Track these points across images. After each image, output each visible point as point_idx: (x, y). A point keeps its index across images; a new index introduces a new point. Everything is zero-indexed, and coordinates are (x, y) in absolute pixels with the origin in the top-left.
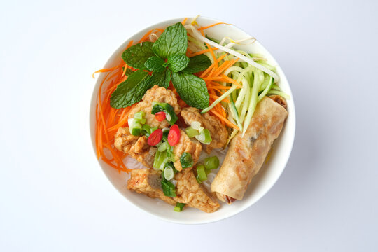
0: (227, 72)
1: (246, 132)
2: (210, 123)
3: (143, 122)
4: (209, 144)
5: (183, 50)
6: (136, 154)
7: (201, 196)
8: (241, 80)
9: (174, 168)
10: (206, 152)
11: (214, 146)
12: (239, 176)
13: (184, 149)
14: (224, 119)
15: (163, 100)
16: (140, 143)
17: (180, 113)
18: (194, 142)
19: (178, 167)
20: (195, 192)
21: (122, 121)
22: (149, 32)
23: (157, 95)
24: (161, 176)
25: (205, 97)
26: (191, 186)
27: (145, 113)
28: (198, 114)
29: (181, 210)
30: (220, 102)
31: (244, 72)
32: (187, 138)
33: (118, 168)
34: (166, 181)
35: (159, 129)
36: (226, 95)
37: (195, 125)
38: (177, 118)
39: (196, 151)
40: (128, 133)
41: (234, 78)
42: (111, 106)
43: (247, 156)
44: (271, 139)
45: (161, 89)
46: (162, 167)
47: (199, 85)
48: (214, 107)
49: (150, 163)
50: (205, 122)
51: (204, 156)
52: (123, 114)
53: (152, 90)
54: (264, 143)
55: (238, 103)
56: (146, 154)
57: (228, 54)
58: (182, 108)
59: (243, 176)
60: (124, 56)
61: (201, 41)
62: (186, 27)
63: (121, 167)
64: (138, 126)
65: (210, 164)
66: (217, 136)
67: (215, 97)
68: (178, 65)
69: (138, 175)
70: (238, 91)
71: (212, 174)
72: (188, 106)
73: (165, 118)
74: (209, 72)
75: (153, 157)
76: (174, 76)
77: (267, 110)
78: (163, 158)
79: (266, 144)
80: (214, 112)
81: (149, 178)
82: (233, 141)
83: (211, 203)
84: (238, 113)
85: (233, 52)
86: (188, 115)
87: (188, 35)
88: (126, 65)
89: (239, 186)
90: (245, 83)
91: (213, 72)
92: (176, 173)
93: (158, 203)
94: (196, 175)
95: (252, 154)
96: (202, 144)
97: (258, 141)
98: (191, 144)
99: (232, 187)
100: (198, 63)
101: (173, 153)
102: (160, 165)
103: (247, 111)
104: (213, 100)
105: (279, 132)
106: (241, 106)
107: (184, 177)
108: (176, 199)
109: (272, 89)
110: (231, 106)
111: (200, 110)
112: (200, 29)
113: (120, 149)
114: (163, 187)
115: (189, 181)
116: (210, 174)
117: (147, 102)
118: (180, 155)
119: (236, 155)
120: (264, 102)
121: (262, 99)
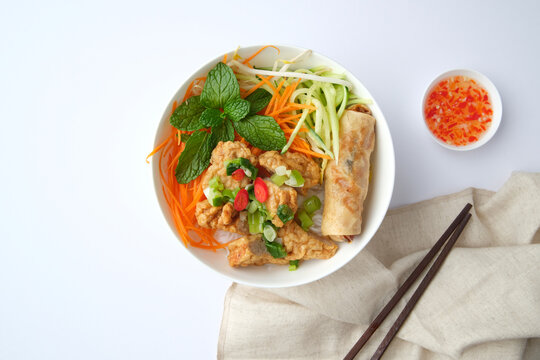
0: (293, 99)
1: (340, 157)
2: (295, 161)
4: (302, 186)
5: (236, 92)
6: (227, 226)
7: (314, 244)
8: (311, 102)
9: (273, 226)
10: (301, 195)
11: (309, 185)
12: (350, 209)
13: (278, 202)
14: (308, 152)
15: (235, 156)
16: (227, 213)
17: (258, 163)
18: (286, 189)
19: (278, 223)
20: (306, 243)
21: (197, 195)
22: (189, 85)
23: (225, 153)
24: (262, 239)
25: (279, 135)
26: (299, 238)
27: (220, 177)
28: (278, 157)
29: (297, 266)
30: (297, 135)
31: (310, 91)
32: (277, 188)
33: (211, 248)
34: (270, 243)
35: (242, 190)
36: (300, 124)
37: (280, 170)
38: (256, 170)
39: (292, 199)
40: (209, 207)
41: (302, 101)
42: (179, 183)
43: (349, 184)
44: (368, 155)
45: (227, 144)
46: (260, 227)
47: (268, 123)
48: (293, 143)
49: (245, 230)
50: (290, 162)
51: (301, 199)
52: (194, 188)
53: (218, 149)
54: (362, 162)
55: (317, 128)
56: (237, 222)
57: (287, 78)
58: (257, 156)
59: (354, 207)
60: (172, 121)
61: (251, 75)
62: (229, 64)
63: (215, 244)
64: (218, 195)
66: (307, 174)
67: (289, 130)
68: (237, 112)
69: (236, 247)
70: (311, 116)
71: (317, 217)
72: (263, 152)
73: (244, 174)
74: (273, 106)
75: (246, 223)
76: (236, 124)
77: (352, 125)
78: (257, 219)
79: (364, 163)
80: (295, 148)
81: (250, 247)
82: (327, 173)
83: (328, 247)
84: (322, 140)
85: (291, 75)
86: (267, 160)
87: (235, 73)
88: (179, 131)
89: (354, 220)
90: (317, 103)
91: (276, 105)
92: (278, 230)
93: (269, 268)
94: (299, 223)
95: (355, 180)
96: (295, 189)
97: (356, 162)
98: (284, 193)
99: (346, 224)
100: (258, 100)
101: (267, 210)
102: (257, 228)
103: (331, 133)
104: (288, 135)
105: (373, 144)
106: (323, 132)
107: (288, 230)
108: (288, 258)
109: (349, 100)
110: (310, 135)
111: (280, 151)
112: (245, 62)
113: (206, 226)
114: (269, 250)
115: (295, 234)
116: (315, 217)
117: (218, 164)
118: (276, 210)
119: (338, 187)
120: (346, 117)
121: (343, 115)
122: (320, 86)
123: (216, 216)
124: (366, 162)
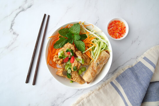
0: (92, 41)
1: (96, 61)
2: (84, 57)
3: (63, 54)
4: (83, 64)
5: (78, 32)
6: (60, 64)
7: (79, 79)
8: (96, 44)
10: (82, 66)
11: (85, 64)
12: (92, 76)
13: (75, 65)
14: (89, 56)
15: (70, 48)
16: (61, 61)
17: (75, 53)
18: (79, 63)
20: (77, 78)
21: (56, 53)
22: (68, 25)
23: (68, 46)
24: (67, 72)
25: (84, 48)
26: (76, 76)
27: (64, 51)
28: (81, 54)
29: (72, 82)
30: (89, 50)
31: (97, 41)
32: (76, 61)
33: (54, 67)
34: (68, 74)
35: (68, 57)
36: (91, 48)
37: (80, 57)
39: (79, 66)
40: (58, 57)
41: (94, 43)
42: (54, 48)
43: (95, 69)
44: (103, 64)
45: (70, 44)
46: (68, 69)
47: (83, 44)
49: (64, 67)
52: (57, 51)
53: (67, 44)
55: (94, 51)
56: (63, 64)
58: (76, 51)
60: (59, 32)
61: (85, 30)
62: (80, 24)
64: (61, 55)
65: (83, 69)
66: (86, 61)
67: (87, 48)
68: (76, 38)
69: (59, 70)
70: (95, 47)
72: (78, 50)
73: (70, 54)
75: (65, 66)
76: (75, 40)
77: (103, 55)
78: (68, 66)
79: (101, 66)
80: (86, 53)
81: (63, 72)
82: (91, 63)
83: (82, 82)
84: (94, 55)
85: (94, 35)
86: (77, 53)
87: (81, 27)
88: (60, 35)
89: (92, 79)
90: (97, 45)
91: (87, 40)
92: (72, 71)
94: (78, 72)
95: (97, 69)
96: (81, 64)
97: (99, 65)
98: (77, 63)
99: (89, 79)
100: (83, 37)
101: (71, 66)
102: (67, 68)
103: (96, 55)
104: (86, 49)
105: (106, 62)
106: (95, 53)
107: (74, 73)
108: (71, 79)
109: (106, 48)
110: (92, 52)
111: (82, 52)
112: (85, 26)
113: (55, 62)
115: (76, 74)
116: (83, 73)
117: (65, 48)
118: (73, 67)
119: (92, 68)
120: (103, 52)
121: (102, 51)
122: (100, 41)
123: (58, 60)
124: (102, 66)
